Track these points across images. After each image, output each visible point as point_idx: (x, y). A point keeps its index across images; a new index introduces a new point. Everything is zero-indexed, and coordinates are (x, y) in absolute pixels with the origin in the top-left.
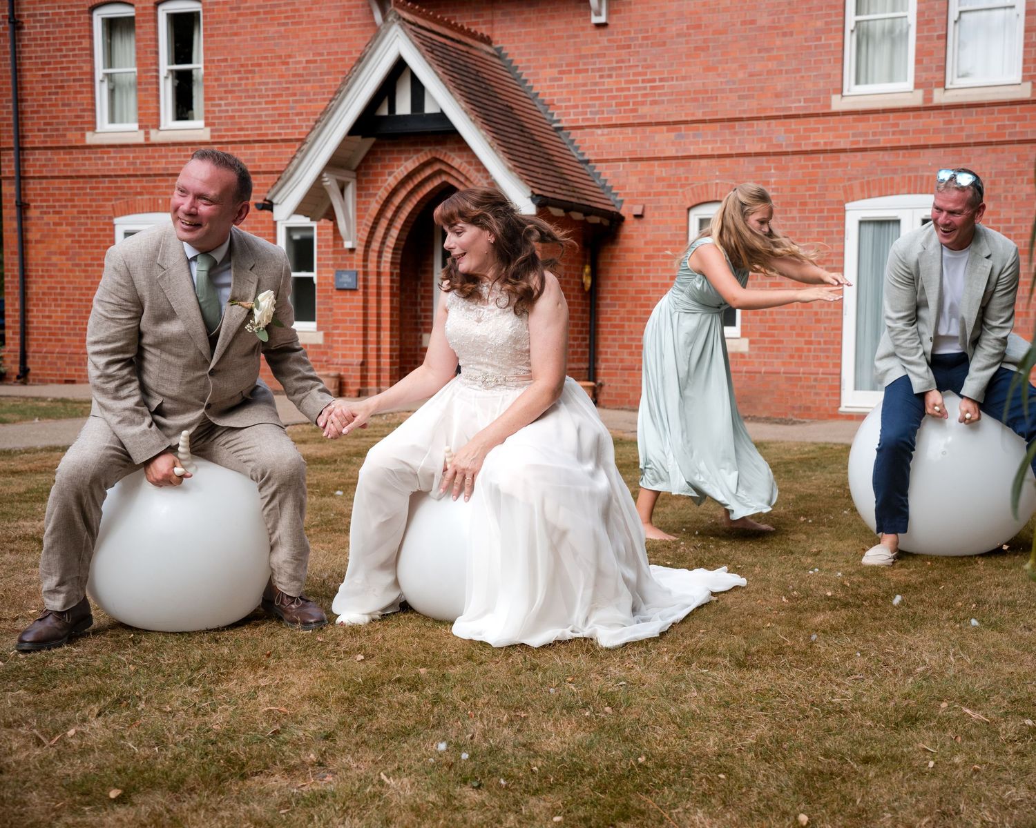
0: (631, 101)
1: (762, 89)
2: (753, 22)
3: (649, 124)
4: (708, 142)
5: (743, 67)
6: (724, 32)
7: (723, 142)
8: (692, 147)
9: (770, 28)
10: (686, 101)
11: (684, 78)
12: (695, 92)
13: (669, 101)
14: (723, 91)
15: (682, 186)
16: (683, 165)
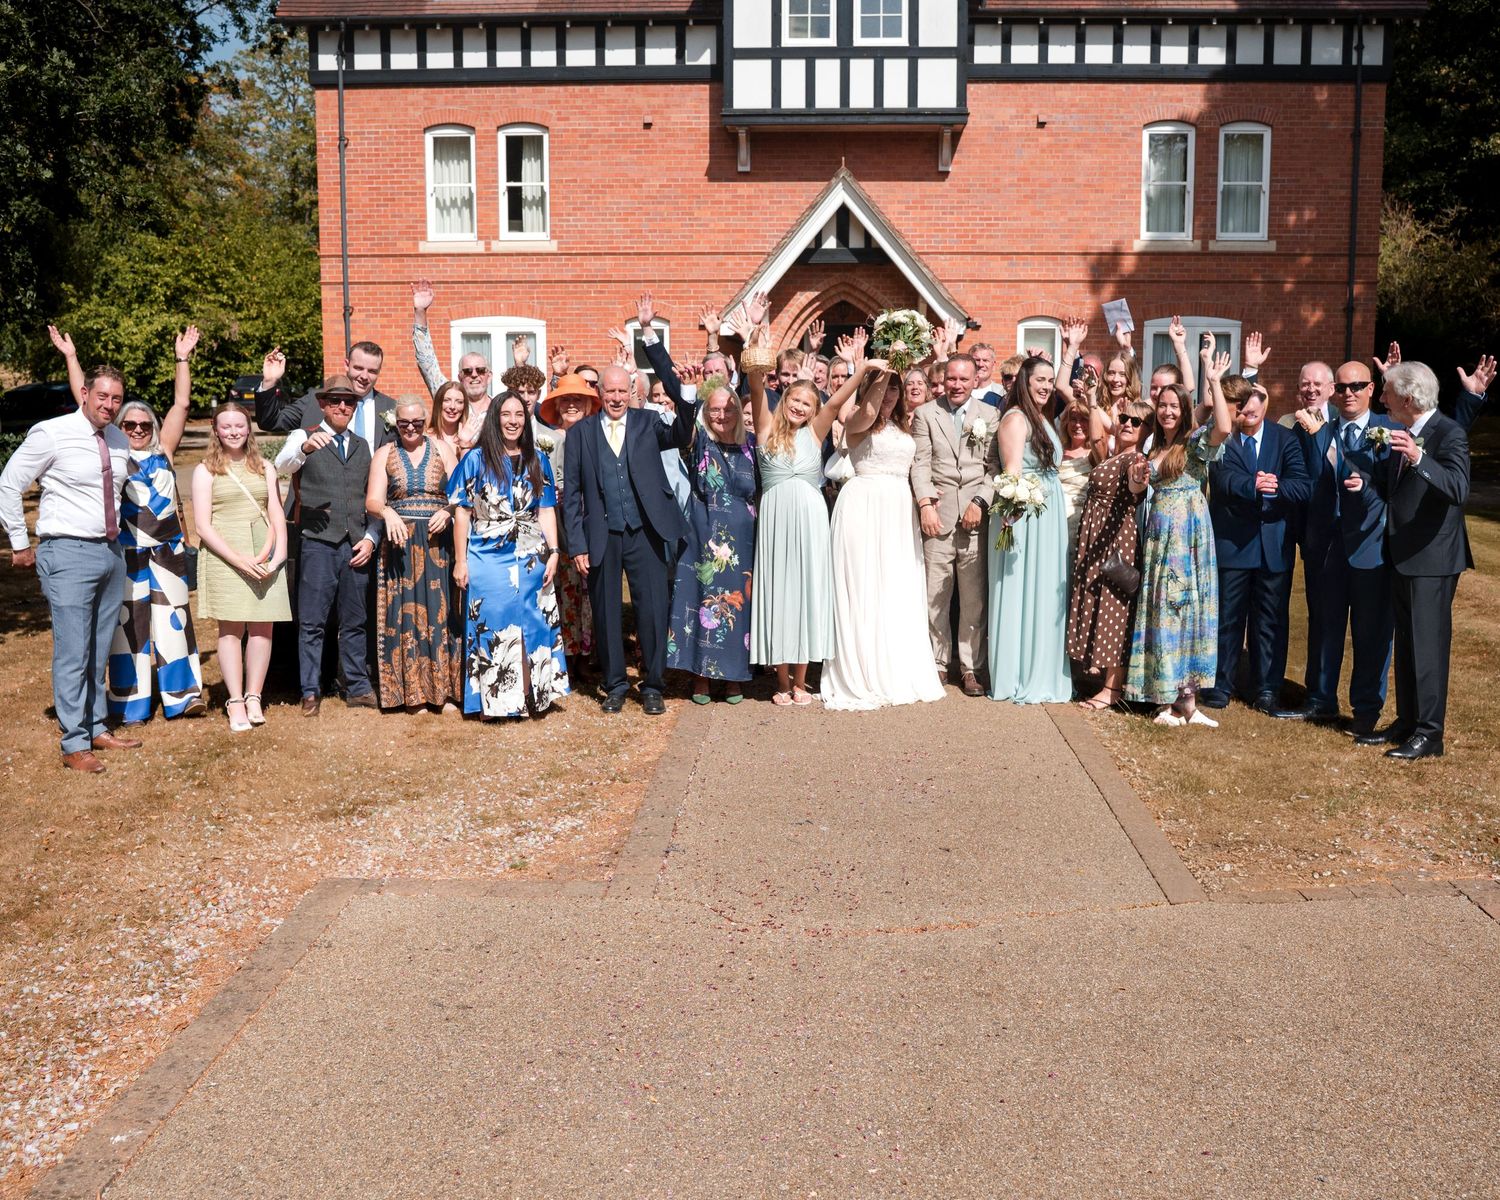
0: (970, 234)
1: (1079, 231)
2: (1072, 180)
3: (987, 254)
4: (1036, 270)
5: (1062, 213)
6: (1049, 186)
7: (1048, 270)
8: (1022, 273)
9: (1085, 185)
10: (1017, 236)
11: (1015, 219)
12: (1026, 230)
13: (1002, 236)
14: (1048, 231)
15: (1014, 303)
16: (1014, 287)
